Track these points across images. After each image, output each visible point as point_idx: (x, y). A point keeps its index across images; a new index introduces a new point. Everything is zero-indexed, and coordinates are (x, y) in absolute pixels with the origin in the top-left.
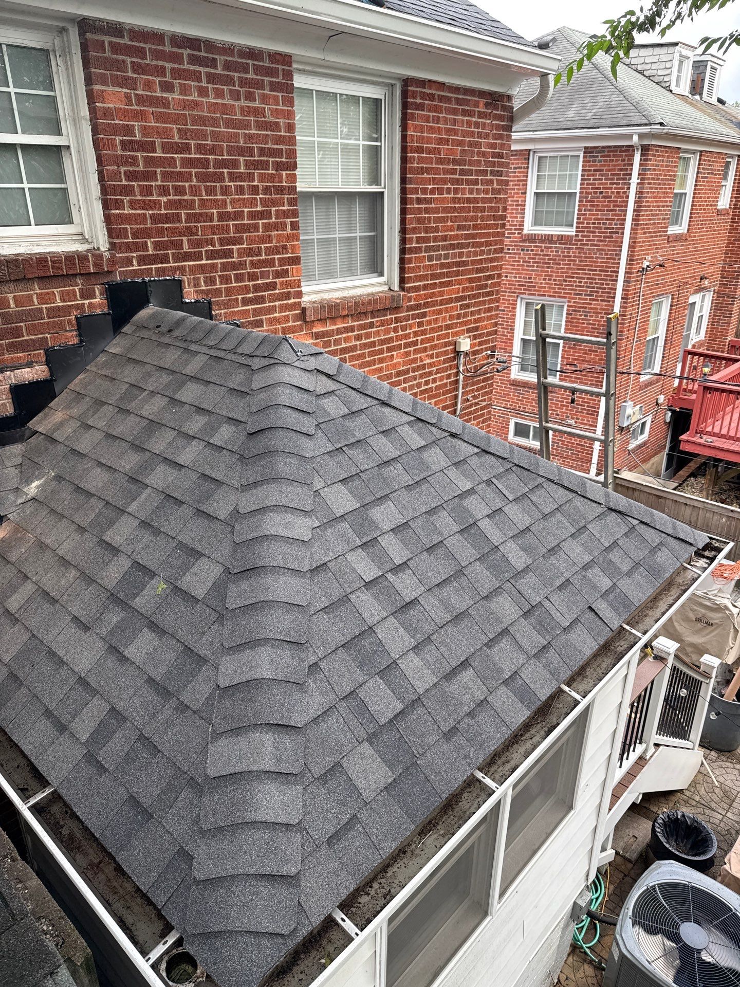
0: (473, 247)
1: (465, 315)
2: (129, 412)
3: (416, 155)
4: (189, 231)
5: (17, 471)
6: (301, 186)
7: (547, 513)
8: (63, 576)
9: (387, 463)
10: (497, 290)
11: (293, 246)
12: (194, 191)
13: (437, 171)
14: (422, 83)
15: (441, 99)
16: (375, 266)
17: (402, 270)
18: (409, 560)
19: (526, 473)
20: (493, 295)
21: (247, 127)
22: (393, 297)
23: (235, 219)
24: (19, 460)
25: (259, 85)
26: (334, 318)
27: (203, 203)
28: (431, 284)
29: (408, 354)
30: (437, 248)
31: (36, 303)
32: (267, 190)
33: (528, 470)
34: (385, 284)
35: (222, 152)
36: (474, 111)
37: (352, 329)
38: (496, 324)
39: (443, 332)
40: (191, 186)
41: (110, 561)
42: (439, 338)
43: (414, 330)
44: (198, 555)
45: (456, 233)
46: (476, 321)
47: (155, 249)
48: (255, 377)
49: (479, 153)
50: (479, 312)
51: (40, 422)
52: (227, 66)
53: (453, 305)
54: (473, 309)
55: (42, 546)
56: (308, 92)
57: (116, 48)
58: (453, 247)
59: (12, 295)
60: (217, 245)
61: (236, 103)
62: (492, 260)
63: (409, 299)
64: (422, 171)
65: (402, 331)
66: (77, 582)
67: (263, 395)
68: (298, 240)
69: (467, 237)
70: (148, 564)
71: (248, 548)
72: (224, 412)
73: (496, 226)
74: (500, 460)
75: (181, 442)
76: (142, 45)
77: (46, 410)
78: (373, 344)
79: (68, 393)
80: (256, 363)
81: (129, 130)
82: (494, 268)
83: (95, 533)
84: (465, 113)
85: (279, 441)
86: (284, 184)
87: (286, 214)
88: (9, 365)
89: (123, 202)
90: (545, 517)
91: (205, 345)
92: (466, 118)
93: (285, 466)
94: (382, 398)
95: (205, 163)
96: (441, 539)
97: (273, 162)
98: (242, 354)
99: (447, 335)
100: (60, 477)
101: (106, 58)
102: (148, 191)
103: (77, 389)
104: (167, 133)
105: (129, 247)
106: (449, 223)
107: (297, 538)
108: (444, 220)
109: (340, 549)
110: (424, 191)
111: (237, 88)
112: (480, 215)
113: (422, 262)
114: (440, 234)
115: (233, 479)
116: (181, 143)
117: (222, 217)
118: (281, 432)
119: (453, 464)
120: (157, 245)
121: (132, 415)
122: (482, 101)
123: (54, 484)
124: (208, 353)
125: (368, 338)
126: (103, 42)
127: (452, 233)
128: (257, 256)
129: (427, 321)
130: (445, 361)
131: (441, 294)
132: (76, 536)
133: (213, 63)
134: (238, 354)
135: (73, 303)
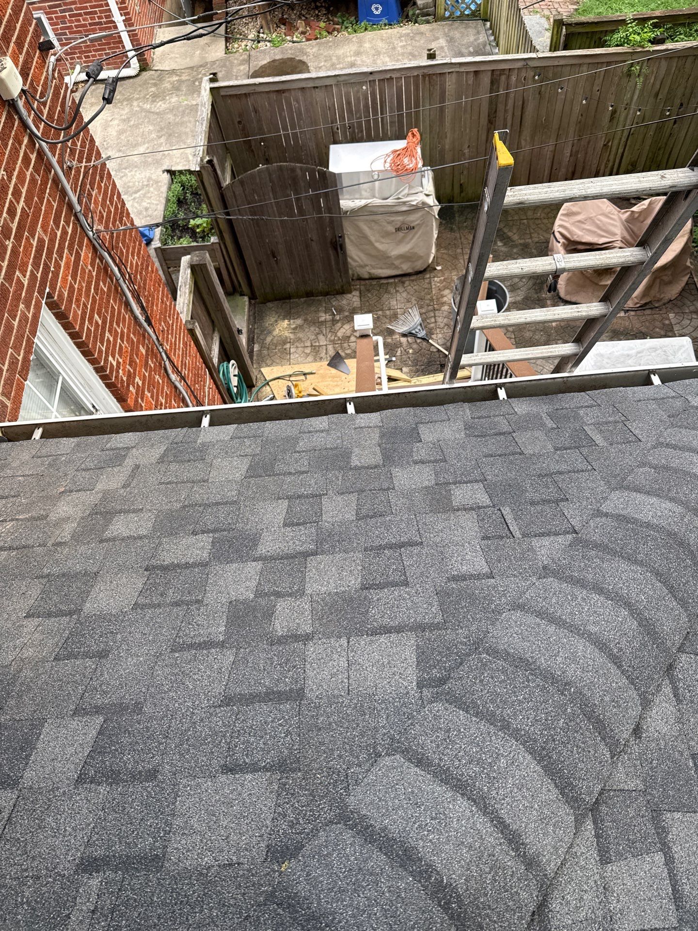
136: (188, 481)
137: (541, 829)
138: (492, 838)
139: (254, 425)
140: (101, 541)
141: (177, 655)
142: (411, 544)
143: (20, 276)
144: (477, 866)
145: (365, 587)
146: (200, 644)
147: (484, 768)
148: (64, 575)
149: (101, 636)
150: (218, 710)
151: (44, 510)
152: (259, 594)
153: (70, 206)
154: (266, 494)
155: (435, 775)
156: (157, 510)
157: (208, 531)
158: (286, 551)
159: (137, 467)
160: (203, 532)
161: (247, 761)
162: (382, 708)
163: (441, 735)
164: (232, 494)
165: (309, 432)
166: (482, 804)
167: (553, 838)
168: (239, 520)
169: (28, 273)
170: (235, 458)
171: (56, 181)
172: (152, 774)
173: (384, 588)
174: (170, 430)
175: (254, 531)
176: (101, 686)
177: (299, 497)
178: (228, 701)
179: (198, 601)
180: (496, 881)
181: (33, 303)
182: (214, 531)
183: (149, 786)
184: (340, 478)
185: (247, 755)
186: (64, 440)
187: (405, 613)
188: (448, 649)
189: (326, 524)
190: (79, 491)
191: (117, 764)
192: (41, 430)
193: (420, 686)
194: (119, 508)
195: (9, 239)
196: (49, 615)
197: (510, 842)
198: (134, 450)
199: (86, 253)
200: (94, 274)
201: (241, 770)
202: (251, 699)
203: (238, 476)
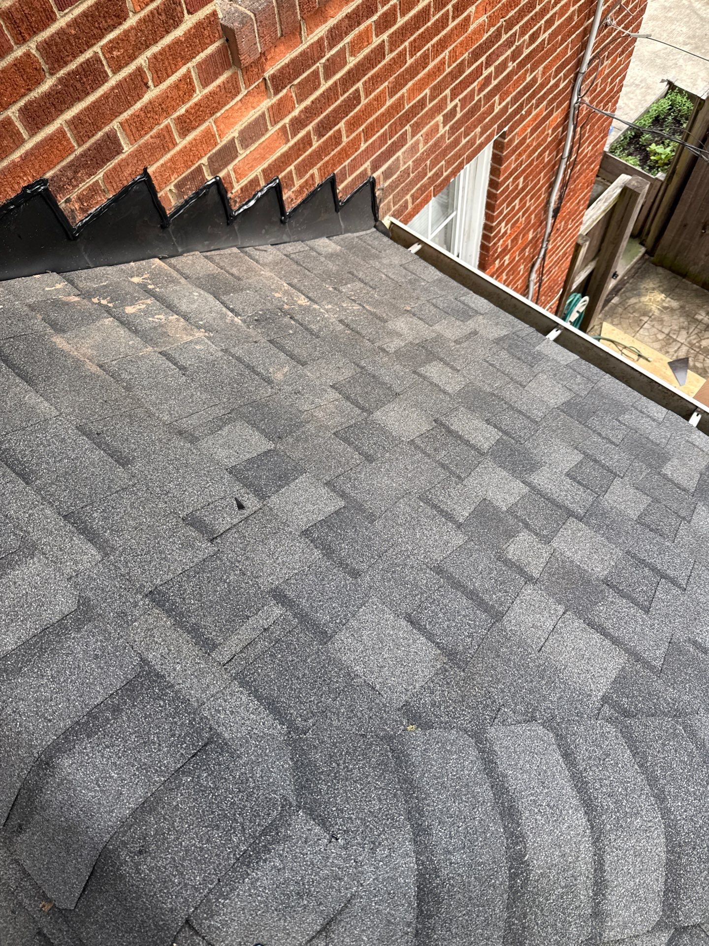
136: (507, 375)
137: (627, 900)
138: (584, 866)
139: (595, 369)
140: (415, 372)
141: (422, 504)
142: (674, 581)
143: (497, 102)
144: (558, 873)
145: (606, 582)
146: (442, 511)
147: (618, 811)
148: (374, 376)
149: (375, 444)
150: (428, 571)
151: (387, 315)
152: (511, 511)
153: (579, 63)
154: (567, 436)
155: (573, 776)
156: (470, 380)
157: (500, 429)
158: (555, 496)
159: (475, 333)
160: (495, 426)
161: (427, 626)
162: (560, 688)
163: (599, 753)
164: (538, 414)
165: (641, 412)
166: (598, 836)
167: (630, 916)
168: (531, 440)
169: (504, 104)
170: (560, 386)
171: (588, 31)
172: (355, 574)
173: (623, 597)
174: (519, 321)
175: (538, 458)
176: (355, 479)
177: (595, 461)
178: (439, 570)
179: (459, 477)
180: (562, 898)
181: (488, 133)
182: (505, 433)
183: (348, 580)
184: (644, 474)
185: (430, 622)
186: (432, 269)
187: (629, 633)
188: (649, 693)
189: (606, 503)
190: (421, 319)
191: (335, 545)
192: (420, 247)
193: (605, 699)
194: (442, 355)
195: (514, 61)
196: (348, 398)
197: (596, 883)
198: (481, 317)
199: (557, 115)
200: (549, 139)
201: (419, 630)
202: (458, 585)
203: (552, 402)
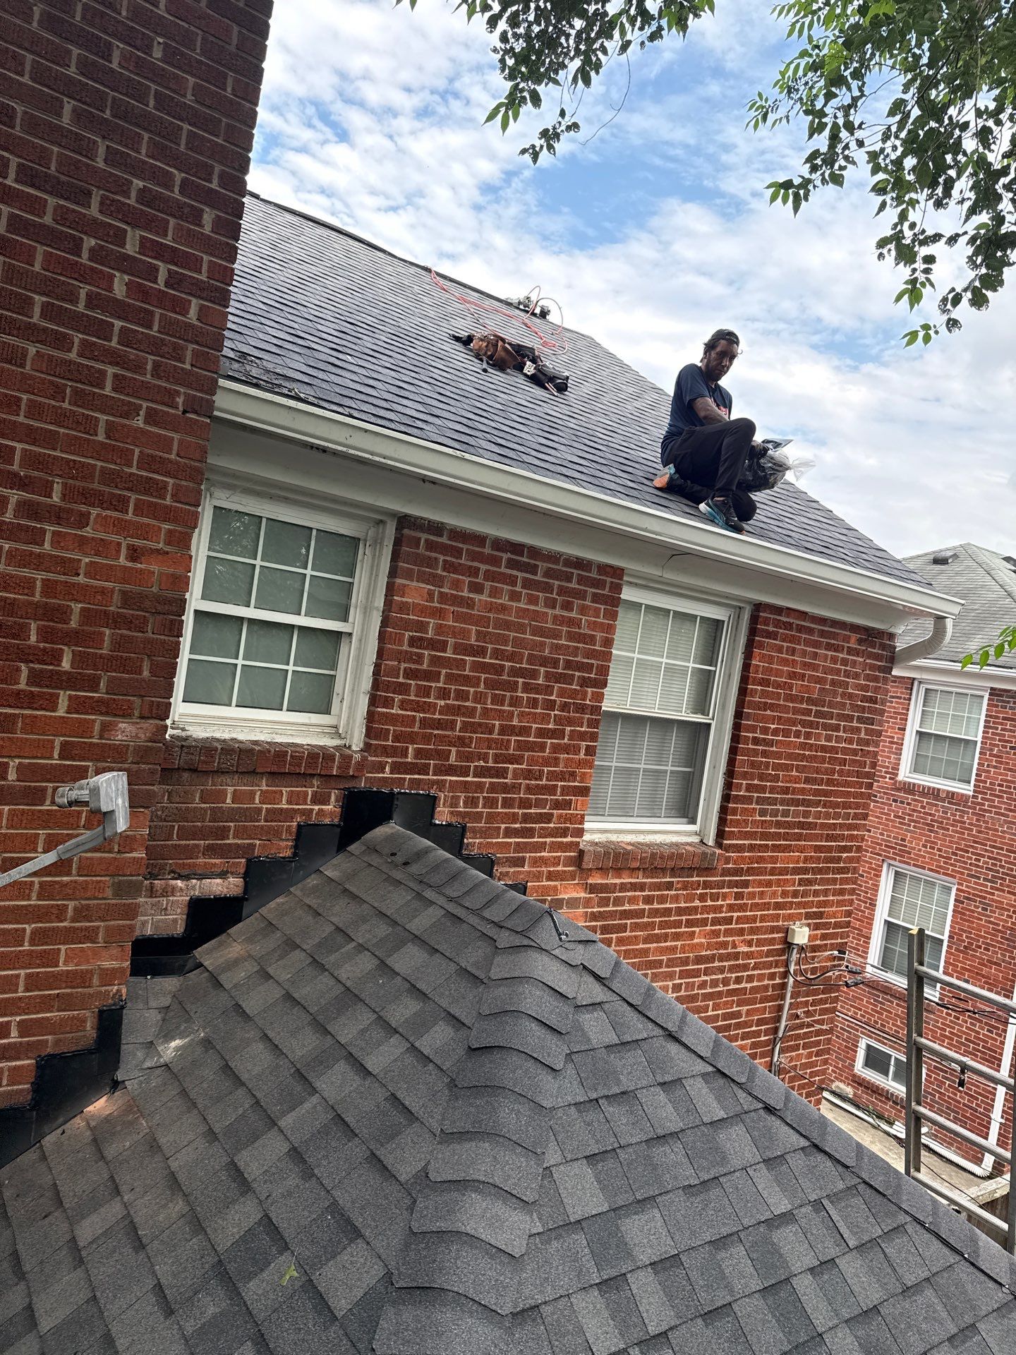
0: (824, 806)
1: (805, 894)
2: (323, 968)
3: (759, 688)
4: (461, 742)
5: (159, 1017)
6: (606, 706)
7: (909, 1284)
8: (165, 1206)
9: (661, 1139)
10: (855, 868)
11: (584, 774)
12: (479, 698)
13: (785, 709)
14: (779, 610)
15: (800, 629)
16: (686, 809)
17: (722, 821)
18: (671, 1329)
19: (879, 1199)
20: (848, 873)
21: (558, 636)
22: (704, 854)
23: (520, 734)
24: (166, 1001)
25: (581, 595)
26: (620, 869)
27: (486, 712)
28: (760, 845)
29: (716, 934)
30: (774, 802)
31: (257, 801)
32: (564, 707)
33: (884, 1196)
34: (696, 834)
35: (522, 660)
36: (843, 646)
37: (642, 887)
38: (849, 914)
39: (771, 912)
40: (476, 692)
41: (234, 1202)
42: (763, 919)
43: (728, 902)
44: (355, 1233)
45: (802, 786)
46: (820, 904)
47: (416, 757)
48: (498, 959)
49: (843, 695)
50: (826, 892)
51: (210, 952)
52: (548, 573)
53: (789, 877)
54: (817, 887)
55: (153, 1146)
56: (636, 606)
57: (431, 546)
58: (796, 803)
59: (233, 788)
60: (490, 761)
61: (550, 611)
62: (850, 827)
63: (727, 860)
64: (765, 706)
65: (712, 901)
66: (180, 1223)
67: (501, 991)
68: (591, 767)
69: (817, 793)
70: (282, 1226)
71: (427, 1248)
72: (444, 1003)
73: (860, 785)
74: (840, 1169)
75: (377, 1033)
76: (461, 545)
77: (223, 937)
78: (667, 912)
79: (256, 919)
80: (504, 939)
81: (422, 627)
82: (852, 838)
83: (227, 1147)
84: (829, 647)
85: (511, 1072)
86: (588, 702)
87: (582, 736)
88: (199, 872)
89: (394, 700)
90: (907, 1291)
91: (444, 895)
92: (830, 653)
93: (510, 1116)
94: (670, 1026)
95: (499, 670)
96: (729, 1299)
97: (579, 677)
98: (488, 920)
99: (777, 917)
100: (210, 1042)
101: (418, 554)
102: (426, 692)
103: (270, 917)
104: (465, 634)
105: (386, 751)
106: (794, 773)
107: (503, 1247)
108: (787, 768)
109: (566, 1282)
110: (765, 730)
111: (554, 596)
112: (838, 768)
113: (751, 816)
114: (780, 784)
115: (432, 1117)
116: (478, 646)
117: (503, 730)
118: (515, 1059)
119: (764, 1160)
120: (418, 753)
121: (326, 973)
122: (854, 637)
123: (199, 1050)
124: (446, 907)
125: (662, 903)
126: (419, 539)
127: (798, 786)
128: (536, 779)
129: (749, 893)
130: (769, 954)
131: (774, 860)
132: (201, 1144)
133: (533, 569)
134: (484, 918)
135: (300, 807)
171: (779, 1009)
